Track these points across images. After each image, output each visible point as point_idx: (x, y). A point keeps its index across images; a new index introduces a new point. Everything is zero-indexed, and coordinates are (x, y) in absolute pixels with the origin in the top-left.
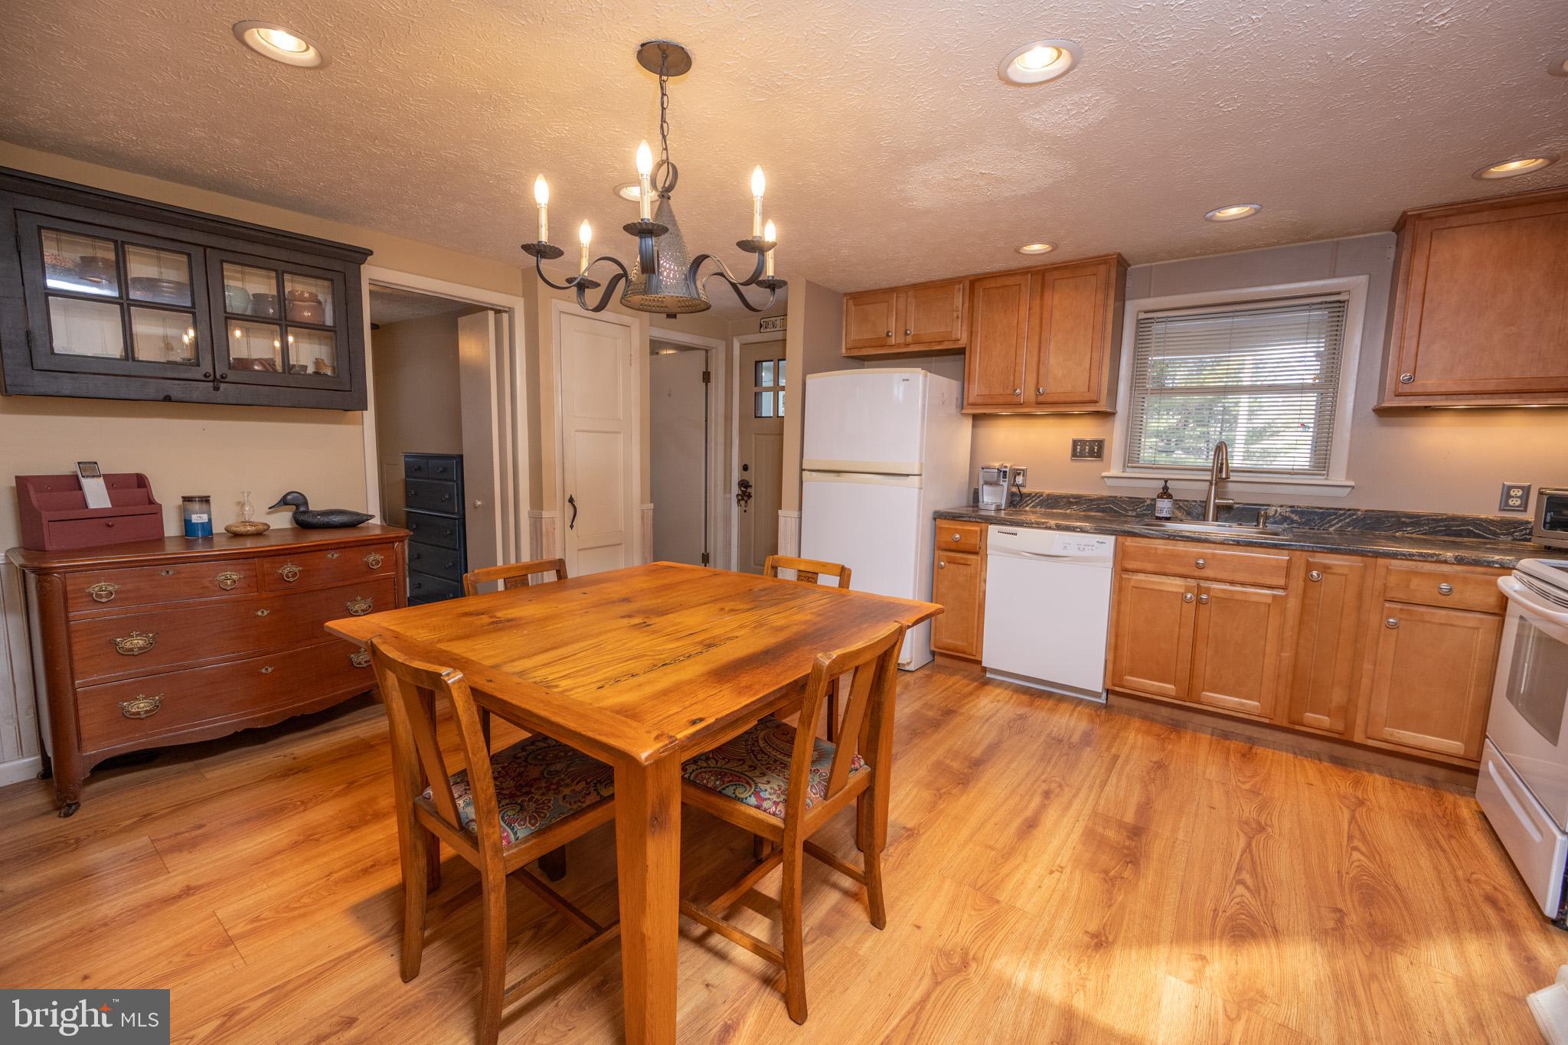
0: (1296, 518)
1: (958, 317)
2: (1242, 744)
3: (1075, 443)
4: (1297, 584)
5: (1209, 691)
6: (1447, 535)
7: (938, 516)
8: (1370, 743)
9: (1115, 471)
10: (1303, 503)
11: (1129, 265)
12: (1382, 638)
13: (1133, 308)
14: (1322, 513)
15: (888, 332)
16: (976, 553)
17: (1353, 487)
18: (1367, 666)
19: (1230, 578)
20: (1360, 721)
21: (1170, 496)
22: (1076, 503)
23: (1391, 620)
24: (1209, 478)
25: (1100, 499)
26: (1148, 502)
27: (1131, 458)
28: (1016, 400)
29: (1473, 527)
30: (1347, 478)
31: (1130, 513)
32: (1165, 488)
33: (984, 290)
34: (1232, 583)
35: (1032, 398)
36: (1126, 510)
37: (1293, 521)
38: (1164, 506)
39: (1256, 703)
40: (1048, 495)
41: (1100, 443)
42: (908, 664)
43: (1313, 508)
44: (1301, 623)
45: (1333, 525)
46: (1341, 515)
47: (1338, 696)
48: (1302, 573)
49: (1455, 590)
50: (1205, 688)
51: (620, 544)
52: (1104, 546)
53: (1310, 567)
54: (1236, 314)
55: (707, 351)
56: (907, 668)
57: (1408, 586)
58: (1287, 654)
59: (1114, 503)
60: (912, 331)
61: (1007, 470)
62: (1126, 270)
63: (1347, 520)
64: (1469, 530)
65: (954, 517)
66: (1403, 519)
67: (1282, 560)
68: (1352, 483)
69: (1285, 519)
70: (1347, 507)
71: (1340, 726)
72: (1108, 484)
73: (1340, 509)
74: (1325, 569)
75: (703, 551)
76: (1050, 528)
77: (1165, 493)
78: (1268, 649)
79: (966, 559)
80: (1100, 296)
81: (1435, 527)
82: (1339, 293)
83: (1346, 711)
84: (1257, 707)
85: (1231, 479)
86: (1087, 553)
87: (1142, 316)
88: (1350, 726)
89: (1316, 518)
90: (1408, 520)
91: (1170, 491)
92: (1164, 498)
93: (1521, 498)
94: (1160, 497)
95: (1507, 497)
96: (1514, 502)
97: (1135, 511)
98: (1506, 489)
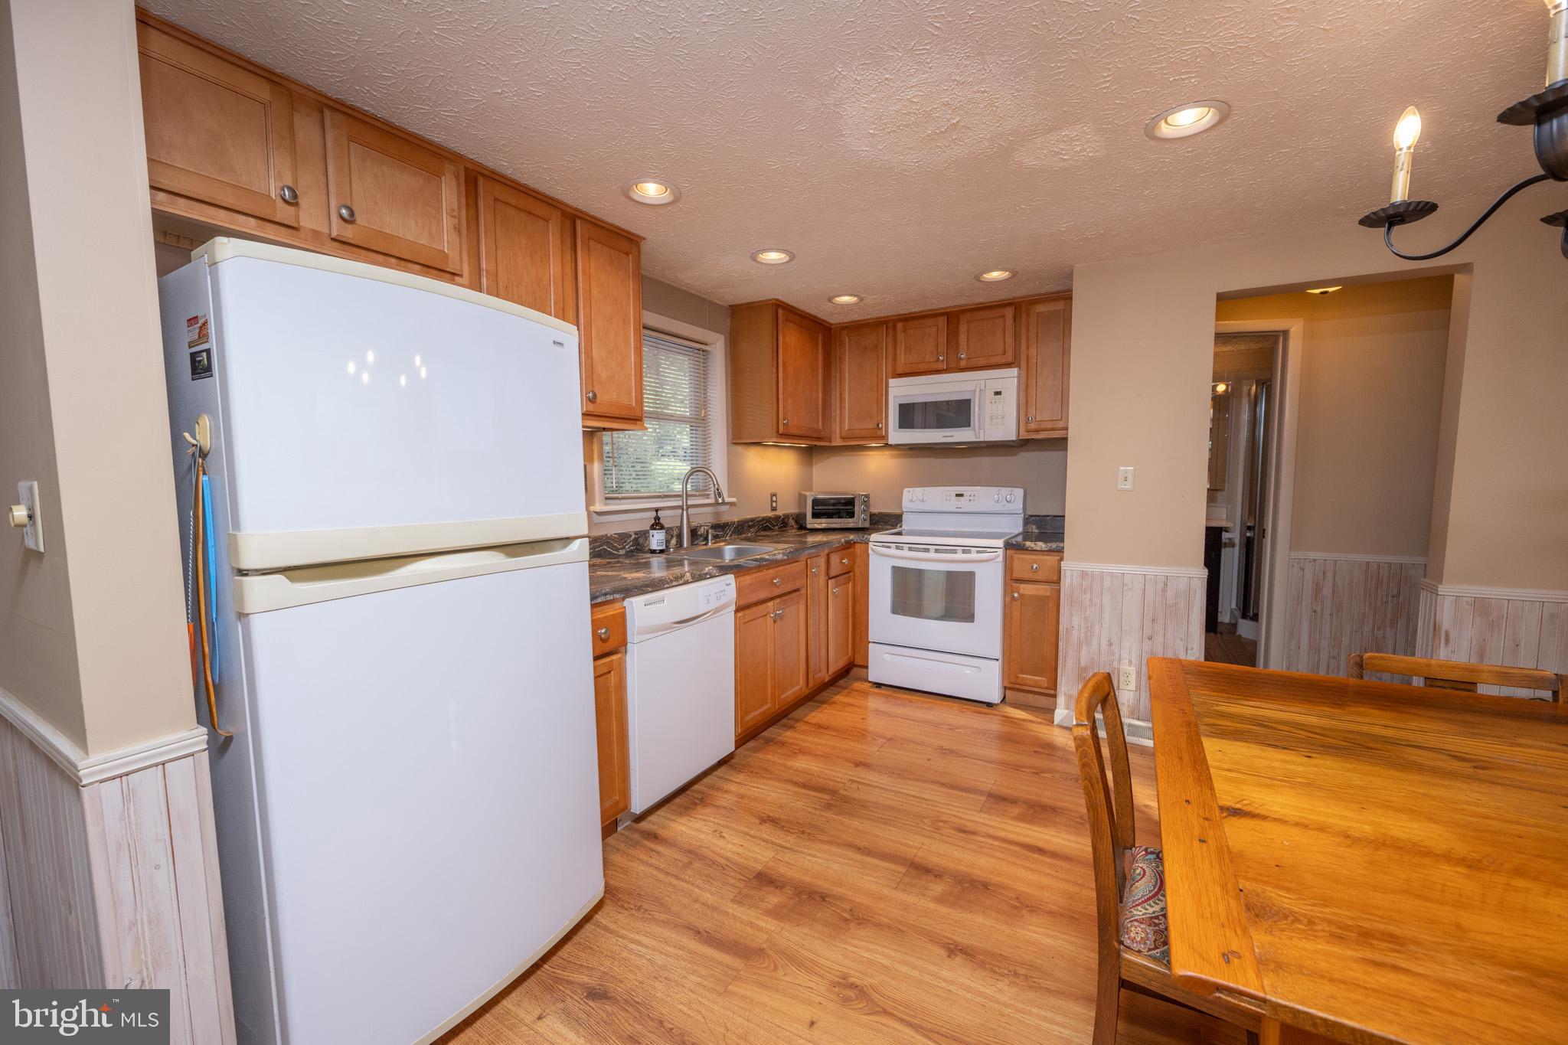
1: (455, 229)
5: (783, 693)
9: (599, 506)
17: (739, 503)
21: (661, 527)
24: (680, 503)
25: (595, 540)
26: (633, 537)
30: (730, 496)
31: (621, 552)
32: (657, 518)
36: (617, 550)
38: (657, 540)
46: (730, 526)
59: (609, 543)
60: (356, 217)
68: (734, 500)
77: (657, 524)
91: (661, 521)
92: (656, 529)
93: (776, 502)
94: (653, 527)
95: (772, 501)
96: (774, 505)
97: (624, 548)
98: (772, 496)
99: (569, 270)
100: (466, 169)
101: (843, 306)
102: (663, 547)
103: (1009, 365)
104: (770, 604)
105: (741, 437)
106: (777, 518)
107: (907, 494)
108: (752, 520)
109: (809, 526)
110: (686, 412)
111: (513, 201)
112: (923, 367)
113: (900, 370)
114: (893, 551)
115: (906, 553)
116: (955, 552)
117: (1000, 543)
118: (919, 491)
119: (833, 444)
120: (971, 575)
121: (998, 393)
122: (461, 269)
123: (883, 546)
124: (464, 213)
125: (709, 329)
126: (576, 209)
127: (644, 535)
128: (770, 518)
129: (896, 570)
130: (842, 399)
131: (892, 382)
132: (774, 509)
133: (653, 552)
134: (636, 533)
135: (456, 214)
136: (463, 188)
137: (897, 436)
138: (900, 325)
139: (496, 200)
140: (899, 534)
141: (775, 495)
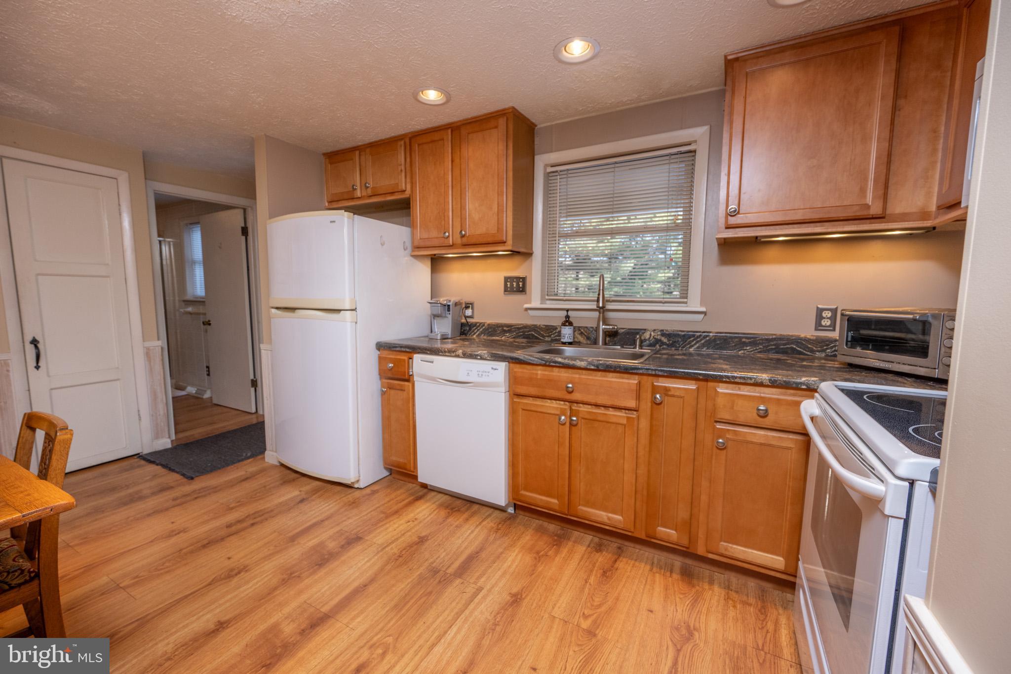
0: (665, 340)
1: (401, 171)
2: (610, 555)
3: (507, 279)
4: (646, 406)
5: (585, 506)
6: (777, 353)
7: (380, 346)
8: (711, 556)
9: (536, 303)
10: (670, 328)
11: (536, 126)
12: (714, 457)
13: (542, 162)
14: (684, 336)
15: (353, 186)
16: (408, 380)
17: (705, 313)
18: (705, 484)
19: (593, 401)
20: (701, 535)
21: (571, 324)
22: (509, 331)
23: (721, 440)
25: (526, 327)
27: (548, 292)
28: (446, 243)
29: (796, 345)
30: (701, 305)
31: (547, 339)
32: (567, 317)
33: (419, 145)
34: (597, 406)
35: (459, 241)
36: (544, 336)
37: (663, 343)
38: (567, 333)
39: (619, 517)
40: (489, 325)
41: (524, 280)
42: (358, 481)
43: (678, 331)
44: (651, 443)
45: (693, 346)
46: (698, 337)
47: (683, 513)
48: (649, 395)
49: (770, 411)
50: (581, 502)
51: (118, 380)
52: (497, 372)
53: (655, 390)
54: (617, 165)
55: (245, 210)
56: (356, 486)
57: (732, 408)
58: (642, 470)
59: (535, 331)
60: (370, 185)
61: (450, 304)
62: (534, 129)
63: (703, 342)
64: (792, 348)
65: (390, 348)
66: (744, 340)
67: (632, 383)
68: (703, 309)
69: (657, 341)
70: (703, 330)
71: (685, 541)
72: (530, 315)
73: (697, 332)
74: (666, 391)
75: (252, 377)
76: (458, 356)
77: (568, 322)
78: (626, 466)
79: (401, 386)
80: (502, 146)
81: (768, 346)
82: (689, 144)
83: (689, 527)
84: (620, 521)
86: (484, 379)
87: (550, 169)
88: (692, 539)
89: (680, 340)
90: (747, 341)
91: (571, 319)
92: (566, 326)
93: (831, 319)
94: (564, 324)
95: (820, 318)
96: (826, 323)
97: (550, 336)
98: (820, 312)
102: (573, 341)
111: (425, 141)
122: (406, 186)
127: (558, 329)
134: (553, 328)
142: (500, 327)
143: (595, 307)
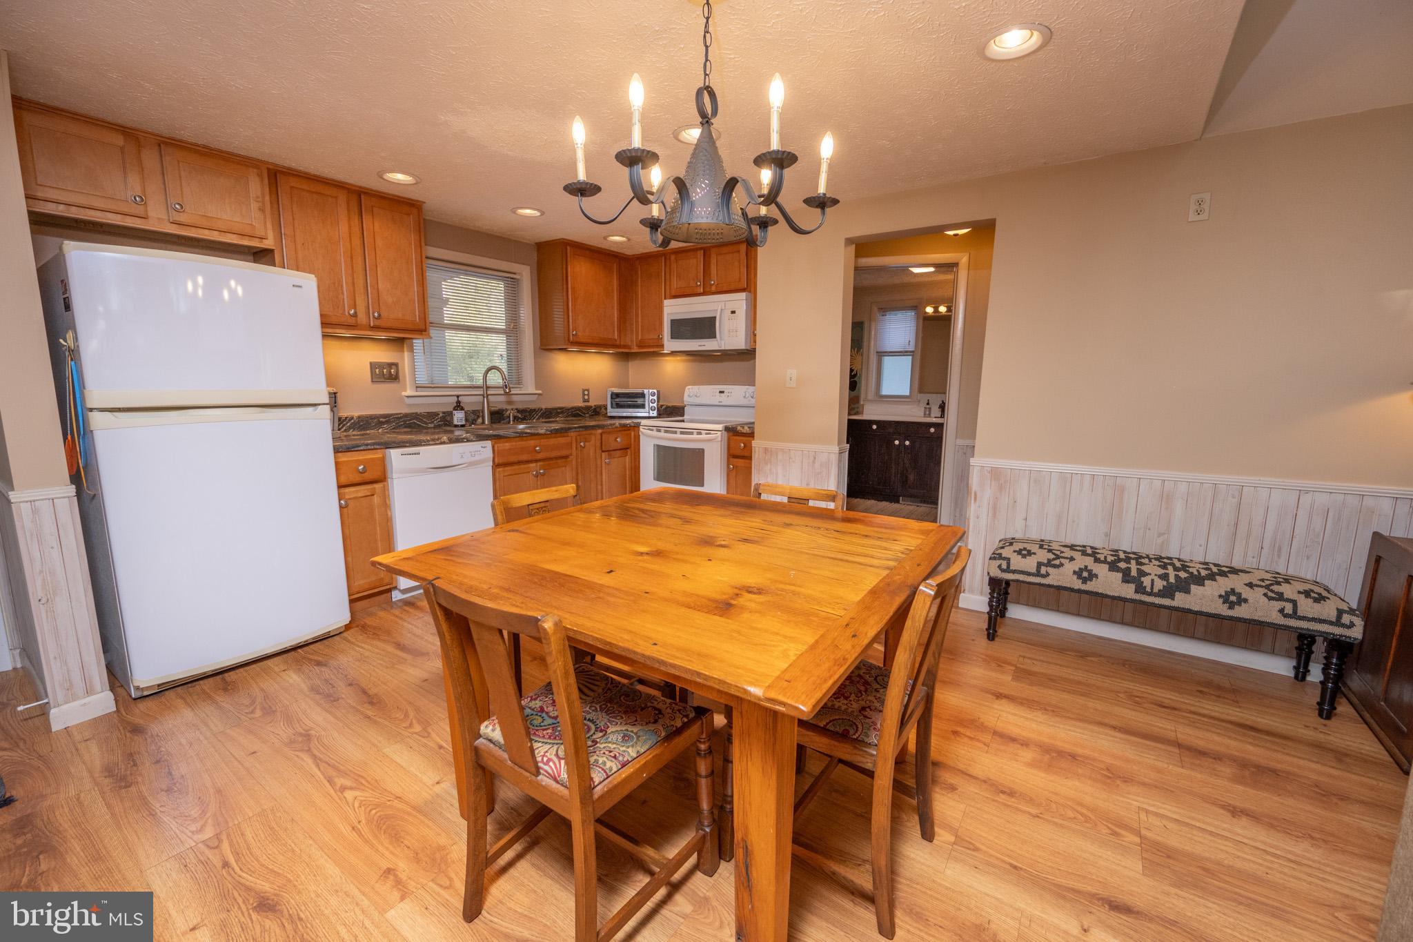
0: (519, 415)
3: (373, 366)
9: (409, 392)
21: (462, 409)
22: (387, 422)
24: (482, 393)
25: (406, 415)
26: (441, 415)
30: (536, 389)
31: (430, 425)
32: (458, 402)
36: (426, 423)
38: (459, 417)
40: (359, 417)
41: (396, 367)
46: (537, 412)
52: (487, 449)
59: (417, 419)
63: (540, 414)
68: (540, 392)
69: (515, 418)
72: (407, 403)
77: (458, 406)
85: (512, 392)
86: (476, 458)
89: (528, 414)
91: (461, 404)
92: (458, 410)
93: (588, 395)
94: (455, 409)
95: (584, 395)
96: (586, 397)
98: (584, 390)
99: (356, 230)
100: (268, 169)
101: (616, 243)
102: (463, 423)
103: (743, 290)
104: (533, 465)
105: (547, 343)
106: (588, 408)
107: (690, 390)
108: (560, 408)
109: (609, 414)
110: (502, 326)
111: (305, 187)
112: (688, 291)
113: (673, 293)
114: (655, 433)
115: (662, 434)
116: (692, 433)
117: (720, 427)
118: (696, 388)
119: (633, 351)
120: (702, 451)
121: (733, 312)
122: (266, 233)
123: (649, 429)
124: (267, 198)
125: (515, 262)
126: (361, 187)
127: (451, 414)
128: (582, 408)
129: (659, 448)
130: (637, 315)
131: (666, 302)
132: (585, 401)
133: (456, 426)
134: (444, 413)
135: (260, 199)
136: (266, 181)
137: (670, 345)
138: (673, 257)
139: (292, 187)
140: (683, 421)
141: (588, 390)
142: (375, 418)
143: (502, 392)
